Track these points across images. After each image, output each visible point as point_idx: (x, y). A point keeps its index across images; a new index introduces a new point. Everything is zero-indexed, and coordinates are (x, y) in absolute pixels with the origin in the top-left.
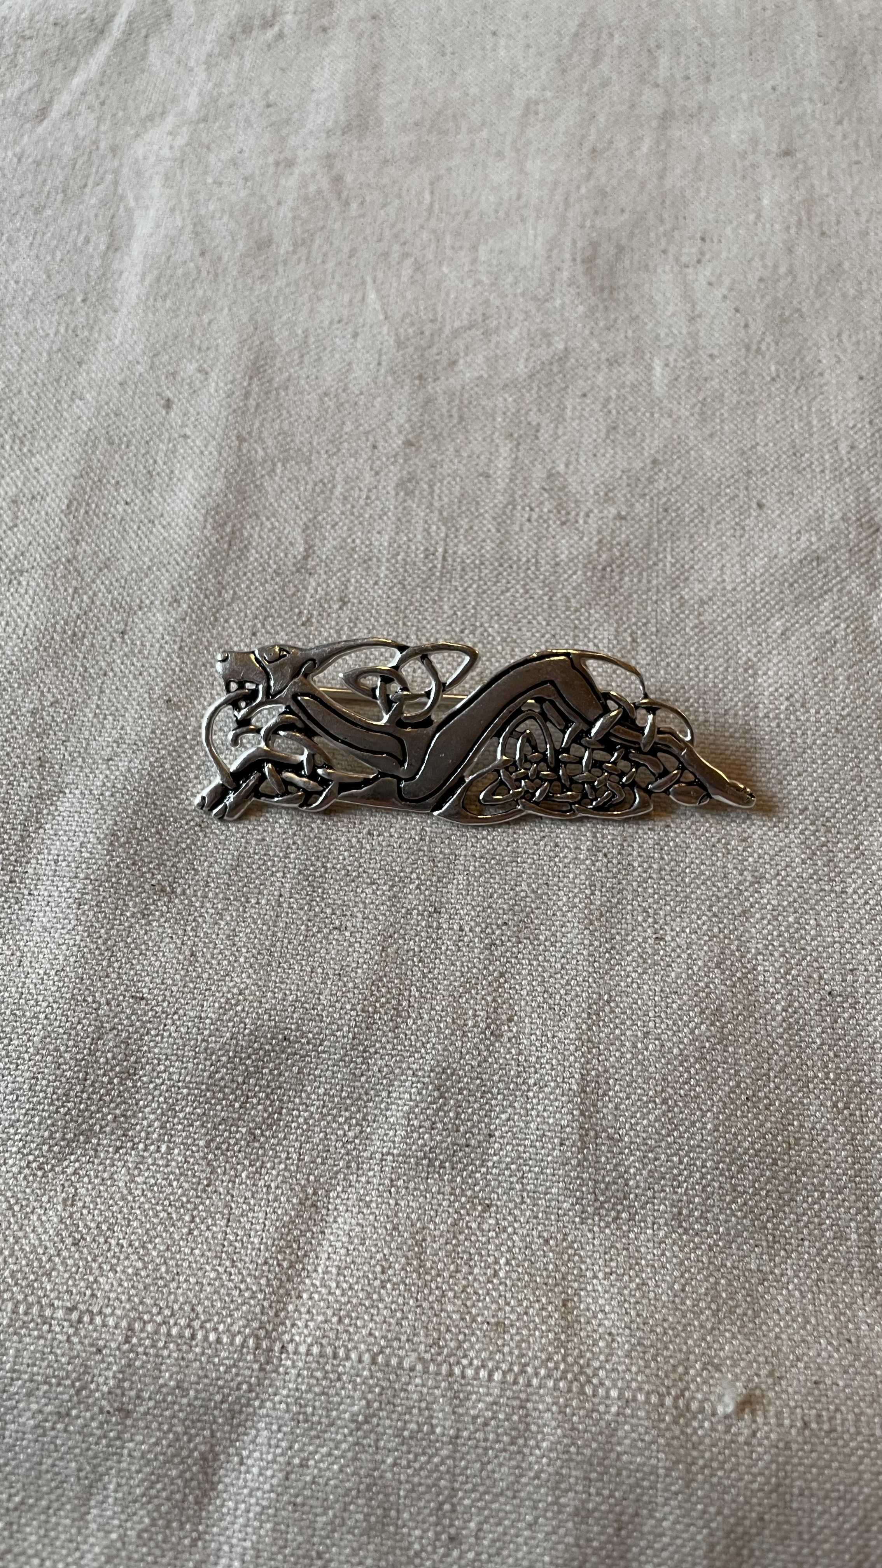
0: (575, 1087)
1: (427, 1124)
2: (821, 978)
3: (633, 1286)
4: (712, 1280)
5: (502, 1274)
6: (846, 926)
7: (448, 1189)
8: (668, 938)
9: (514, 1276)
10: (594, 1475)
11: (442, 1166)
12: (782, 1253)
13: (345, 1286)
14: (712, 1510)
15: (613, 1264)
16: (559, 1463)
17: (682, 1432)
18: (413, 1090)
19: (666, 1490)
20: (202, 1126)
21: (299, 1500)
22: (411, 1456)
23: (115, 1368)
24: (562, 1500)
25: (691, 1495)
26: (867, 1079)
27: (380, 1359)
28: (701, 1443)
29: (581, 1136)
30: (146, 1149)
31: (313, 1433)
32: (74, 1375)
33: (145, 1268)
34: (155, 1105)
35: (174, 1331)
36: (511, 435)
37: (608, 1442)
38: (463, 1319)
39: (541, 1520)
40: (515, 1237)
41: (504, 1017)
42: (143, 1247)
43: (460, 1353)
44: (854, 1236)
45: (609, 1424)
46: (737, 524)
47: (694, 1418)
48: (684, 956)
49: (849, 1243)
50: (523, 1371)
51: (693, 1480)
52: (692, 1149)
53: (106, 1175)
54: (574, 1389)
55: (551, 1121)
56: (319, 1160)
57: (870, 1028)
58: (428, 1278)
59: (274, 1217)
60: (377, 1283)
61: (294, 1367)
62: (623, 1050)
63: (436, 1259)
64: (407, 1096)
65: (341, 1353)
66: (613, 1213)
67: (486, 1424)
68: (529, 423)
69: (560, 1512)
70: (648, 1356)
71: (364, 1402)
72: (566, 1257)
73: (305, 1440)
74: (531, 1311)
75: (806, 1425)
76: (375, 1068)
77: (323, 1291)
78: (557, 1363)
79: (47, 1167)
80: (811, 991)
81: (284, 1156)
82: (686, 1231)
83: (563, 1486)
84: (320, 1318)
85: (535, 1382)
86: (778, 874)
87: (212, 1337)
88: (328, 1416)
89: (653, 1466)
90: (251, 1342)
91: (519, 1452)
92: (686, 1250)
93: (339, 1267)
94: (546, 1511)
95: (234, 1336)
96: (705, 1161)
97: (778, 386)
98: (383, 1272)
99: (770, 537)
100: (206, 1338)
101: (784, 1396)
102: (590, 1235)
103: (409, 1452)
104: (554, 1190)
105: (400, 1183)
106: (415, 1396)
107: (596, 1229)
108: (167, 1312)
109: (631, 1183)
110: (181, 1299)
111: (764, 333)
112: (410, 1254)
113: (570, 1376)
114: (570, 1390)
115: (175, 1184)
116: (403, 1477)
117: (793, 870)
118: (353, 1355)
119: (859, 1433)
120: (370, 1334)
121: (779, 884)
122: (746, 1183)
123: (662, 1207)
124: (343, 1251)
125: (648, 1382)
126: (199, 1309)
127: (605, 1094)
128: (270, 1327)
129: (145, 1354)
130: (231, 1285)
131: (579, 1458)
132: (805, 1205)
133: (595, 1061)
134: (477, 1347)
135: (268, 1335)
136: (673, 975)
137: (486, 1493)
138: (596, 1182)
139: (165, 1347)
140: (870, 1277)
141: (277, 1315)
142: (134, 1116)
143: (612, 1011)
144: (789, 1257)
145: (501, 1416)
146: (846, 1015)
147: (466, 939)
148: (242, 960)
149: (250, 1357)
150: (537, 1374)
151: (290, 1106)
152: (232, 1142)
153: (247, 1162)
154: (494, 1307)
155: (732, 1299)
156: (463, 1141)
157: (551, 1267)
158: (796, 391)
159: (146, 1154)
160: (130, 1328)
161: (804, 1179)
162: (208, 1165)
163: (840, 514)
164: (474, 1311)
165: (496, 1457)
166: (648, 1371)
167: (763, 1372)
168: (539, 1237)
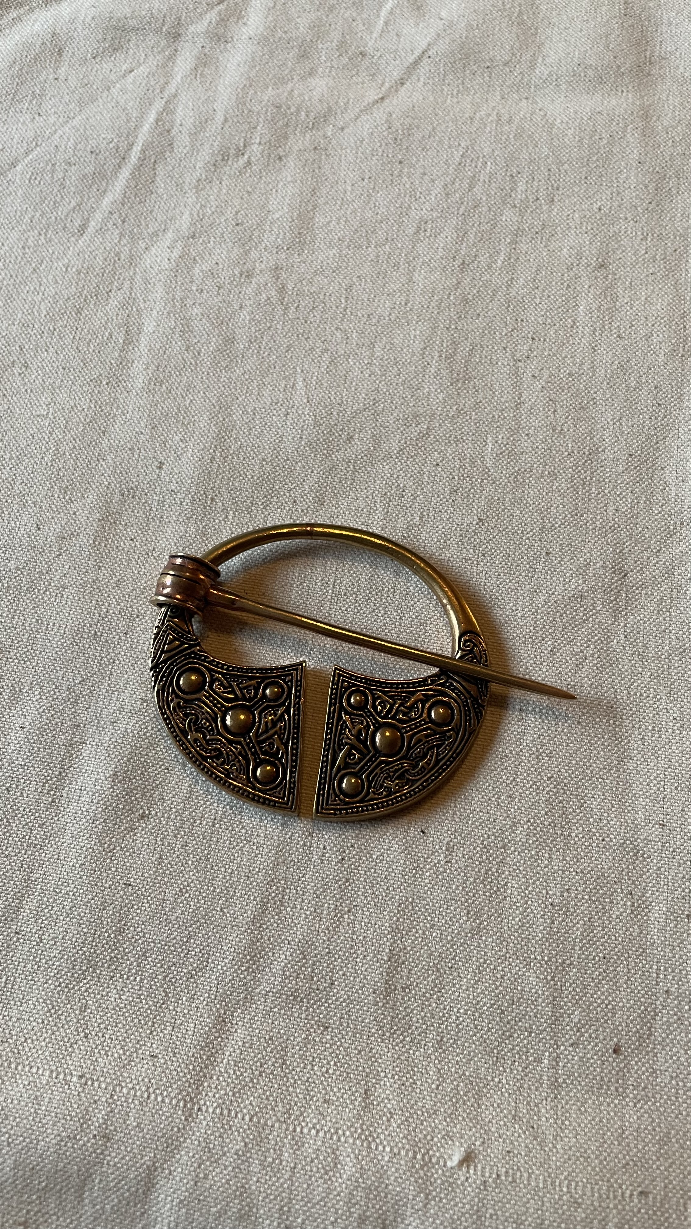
0: (385, 958)
1: (294, 975)
2: (547, 893)
3: (408, 1084)
4: (455, 1083)
5: (331, 1071)
6: (568, 859)
7: (303, 1016)
8: (453, 861)
9: (338, 1073)
10: (371, 1196)
11: (301, 1001)
12: (501, 1069)
13: (238, 1073)
14: (438, 1222)
15: (398, 1069)
16: (352, 1188)
17: (425, 1175)
18: (288, 953)
19: (412, 1208)
20: (161, 967)
21: (201, 1198)
22: (267, 1178)
23: (103, 1113)
24: (352, 1210)
25: (427, 1212)
26: (568, 962)
27: (255, 1119)
28: (435, 1181)
29: (386, 988)
30: (128, 979)
31: (213, 1159)
32: (80, 1115)
33: (125, 1054)
34: (134, 952)
35: (138, 1093)
36: (386, 494)
37: (381, 1177)
38: (305, 1098)
39: (339, 1220)
40: (341, 1048)
41: (346, 909)
42: (124, 1041)
43: (301, 1119)
44: (546, 1062)
45: (382, 1167)
46: (530, 567)
47: (433, 1167)
48: (462, 874)
49: (543, 1065)
50: (337, 1132)
51: (427, 1204)
52: (452, 1001)
53: (104, 993)
54: (365, 1145)
55: (369, 978)
56: (228, 993)
57: (575, 929)
58: (287, 1071)
59: (200, 1027)
60: (257, 1073)
61: (204, 1119)
62: (417, 935)
63: (293, 1059)
64: (284, 957)
65: (233, 1114)
66: (401, 1037)
67: (312, 1161)
68: (399, 485)
69: (350, 1216)
70: (411, 1128)
71: (243, 1144)
72: (370, 1063)
73: (208, 1163)
74: (345, 1096)
75: (498, 1176)
76: (266, 938)
77: (226, 1075)
78: (356, 1129)
79: (71, 986)
80: (540, 902)
81: (208, 988)
82: (444, 1052)
83: (353, 1201)
84: (223, 1092)
85: (343, 1139)
86: (529, 821)
87: (160, 1099)
88: (222, 1150)
89: (406, 1194)
90: (181, 1104)
91: (330, 1179)
92: (443, 1063)
93: (235, 1061)
94: (342, 1215)
95: (172, 1099)
96: (459, 1009)
97: (572, 459)
98: (261, 1066)
99: (551, 579)
100: (156, 1099)
101: (488, 1159)
102: (386, 1050)
103: (266, 1175)
104: (367, 1021)
105: (276, 1010)
106: (273, 1142)
107: (390, 1046)
108: (135, 1082)
109: (414, 1019)
110: (143, 1075)
111: (567, 418)
112: (278, 1056)
113: (363, 1137)
114: (362, 1145)
115: (144, 1001)
116: (262, 1190)
117: (539, 819)
118: (240, 1116)
119: (529, 1184)
120: (251, 1104)
121: (529, 828)
122: (484, 1024)
123: (431, 1036)
124: (238, 1052)
125: (408, 1144)
126: (153, 1081)
127: (403, 963)
128: (193, 1096)
129: (122, 1106)
130: (172, 1068)
131: (363, 1185)
132: (519, 1040)
133: (399, 942)
134: (311, 1116)
135: (192, 1099)
136: (454, 887)
137: (308, 1202)
138: (393, 1017)
139: (132, 1102)
140: (553, 1087)
141: (197, 1089)
142: (122, 958)
143: (413, 910)
144: (505, 1071)
145: (321, 1158)
146: (560, 919)
147: (327, 855)
148: (190, 862)
149: (180, 1112)
150: (344, 1134)
151: (214, 957)
152: (178, 977)
153: (186, 991)
154: (323, 1092)
155: (466, 1096)
156: (315, 987)
157: (360, 1068)
158: (584, 464)
159: (128, 982)
160: (114, 1090)
161: (520, 1024)
162: (164, 991)
163: (602, 562)
164: (312, 1093)
165: (316, 1181)
166: (409, 1137)
167: (478, 1143)
168: (356, 1049)
